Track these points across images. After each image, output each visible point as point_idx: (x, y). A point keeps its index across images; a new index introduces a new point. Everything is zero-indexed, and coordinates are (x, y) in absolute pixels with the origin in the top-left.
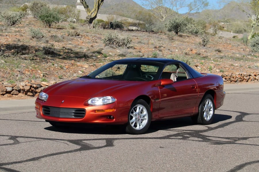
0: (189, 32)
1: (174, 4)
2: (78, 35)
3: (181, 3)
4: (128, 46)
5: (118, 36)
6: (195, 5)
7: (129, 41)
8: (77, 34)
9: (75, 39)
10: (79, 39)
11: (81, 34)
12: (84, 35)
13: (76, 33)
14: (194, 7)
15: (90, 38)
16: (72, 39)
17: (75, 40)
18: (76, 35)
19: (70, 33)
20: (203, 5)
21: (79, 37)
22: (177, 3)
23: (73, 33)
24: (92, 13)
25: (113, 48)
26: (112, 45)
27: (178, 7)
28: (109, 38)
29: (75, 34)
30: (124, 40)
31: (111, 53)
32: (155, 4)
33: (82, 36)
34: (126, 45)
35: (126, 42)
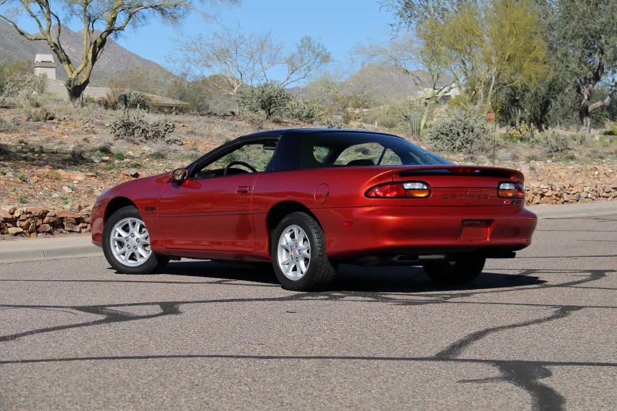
0: (293, 114)
1: (256, 57)
2: (52, 119)
3: (271, 55)
4: (167, 138)
5: (143, 116)
6: (302, 60)
7: (168, 129)
8: (49, 115)
9: (44, 126)
10: (54, 127)
11: (57, 116)
12: (65, 119)
13: (47, 115)
14: (300, 65)
15: (79, 124)
16: (38, 128)
17: (44, 128)
18: (46, 119)
19: (33, 115)
20: (318, 60)
21: (54, 123)
22: (264, 57)
23: (38, 114)
24: (78, 74)
25: (134, 143)
26: (132, 137)
27: (265, 64)
28: (123, 121)
29: (45, 115)
30: (158, 125)
31: (131, 152)
32: (215, 58)
33: (60, 120)
34: (163, 137)
35: (161, 129)
